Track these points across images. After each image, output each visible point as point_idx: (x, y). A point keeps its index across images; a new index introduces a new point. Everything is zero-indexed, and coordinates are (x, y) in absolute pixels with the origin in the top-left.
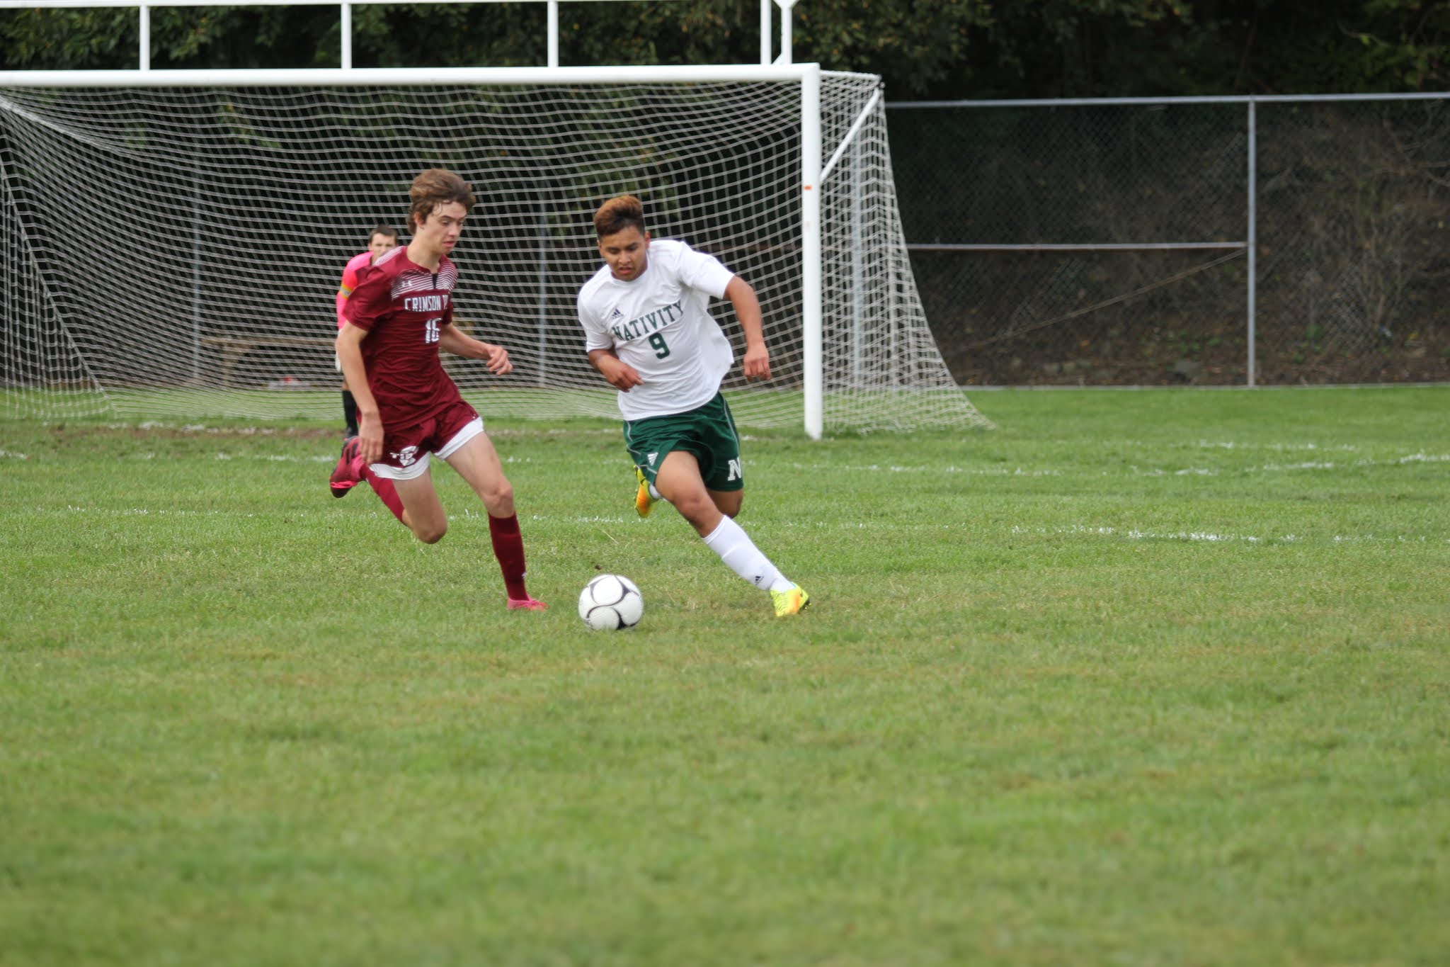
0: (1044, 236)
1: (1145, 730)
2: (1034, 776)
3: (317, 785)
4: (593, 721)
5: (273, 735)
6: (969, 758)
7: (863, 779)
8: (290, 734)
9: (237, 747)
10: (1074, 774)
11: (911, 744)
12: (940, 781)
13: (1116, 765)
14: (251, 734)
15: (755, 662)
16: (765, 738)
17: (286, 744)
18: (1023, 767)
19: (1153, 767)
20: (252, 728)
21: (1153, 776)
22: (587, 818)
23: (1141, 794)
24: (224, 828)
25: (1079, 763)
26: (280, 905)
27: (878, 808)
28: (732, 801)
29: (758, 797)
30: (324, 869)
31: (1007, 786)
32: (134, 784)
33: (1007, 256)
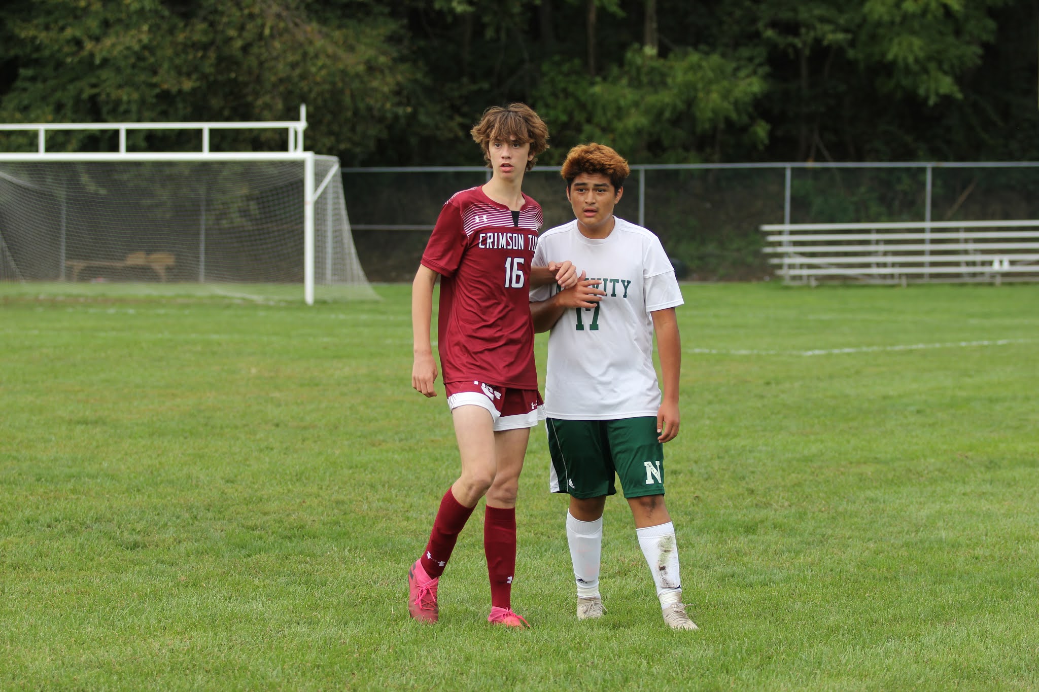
0: (406, 222)
1: (431, 422)
2: (384, 441)
3: (94, 444)
4: (209, 418)
5: (79, 422)
6: (359, 434)
7: (315, 442)
8: (85, 422)
9: (64, 428)
10: (401, 440)
11: (336, 427)
12: (346, 443)
13: (418, 437)
14: (70, 422)
15: (277, 395)
16: (277, 425)
17: (83, 427)
18: (381, 437)
19: (432, 438)
20: (71, 420)
21: (433, 441)
22: (201, 457)
23: (427, 448)
24: (55, 460)
25: (403, 436)
26: (74, 491)
27: (320, 453)
28: (261, 450)
29: (272, 449)
30: (93, 477)
31: (374, 445)
32: (21, 442)
33: (391, 232)
